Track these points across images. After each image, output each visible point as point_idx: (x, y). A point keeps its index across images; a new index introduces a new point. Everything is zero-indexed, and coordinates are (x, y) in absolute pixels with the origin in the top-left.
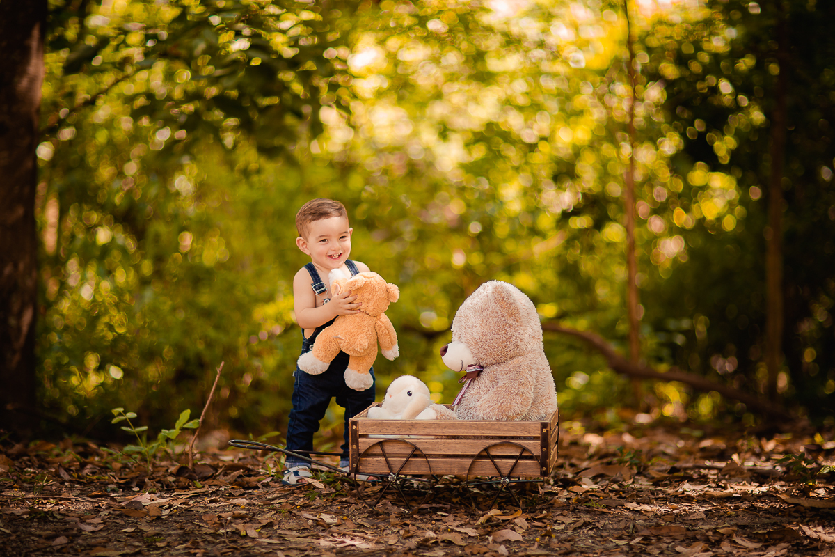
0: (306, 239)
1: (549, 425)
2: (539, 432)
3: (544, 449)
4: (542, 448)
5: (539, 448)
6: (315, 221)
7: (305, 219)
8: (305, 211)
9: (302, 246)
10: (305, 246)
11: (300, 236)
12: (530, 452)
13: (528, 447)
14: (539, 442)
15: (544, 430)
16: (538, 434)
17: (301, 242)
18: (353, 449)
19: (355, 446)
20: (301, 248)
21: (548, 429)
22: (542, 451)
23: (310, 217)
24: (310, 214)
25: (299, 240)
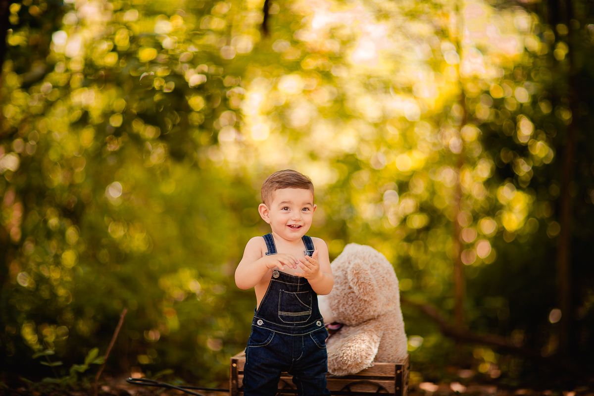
0: (269, 206)
1: (402, 367)
2: (394, 373)
3: (398, 388)
4: (396, 387)
5: (394, 387)
6: (280, 189)
7: (271, 187)
8: (274, 178)
9: (264, 213)
10: (266, 214)
11: (264, 203)
12: (386, 390)
13: (384, 386)
14: (393, 382)
15: (398, 372)
16: (392, 374)
17: (263, 209)
18: (233, 383)
19: (234, 382)
20: (262, 215)
21: (402, 370)
22: (396, 390)
23: (277, 185)
24: (278, 182)
25: (261, 207)
